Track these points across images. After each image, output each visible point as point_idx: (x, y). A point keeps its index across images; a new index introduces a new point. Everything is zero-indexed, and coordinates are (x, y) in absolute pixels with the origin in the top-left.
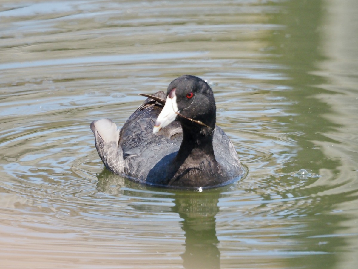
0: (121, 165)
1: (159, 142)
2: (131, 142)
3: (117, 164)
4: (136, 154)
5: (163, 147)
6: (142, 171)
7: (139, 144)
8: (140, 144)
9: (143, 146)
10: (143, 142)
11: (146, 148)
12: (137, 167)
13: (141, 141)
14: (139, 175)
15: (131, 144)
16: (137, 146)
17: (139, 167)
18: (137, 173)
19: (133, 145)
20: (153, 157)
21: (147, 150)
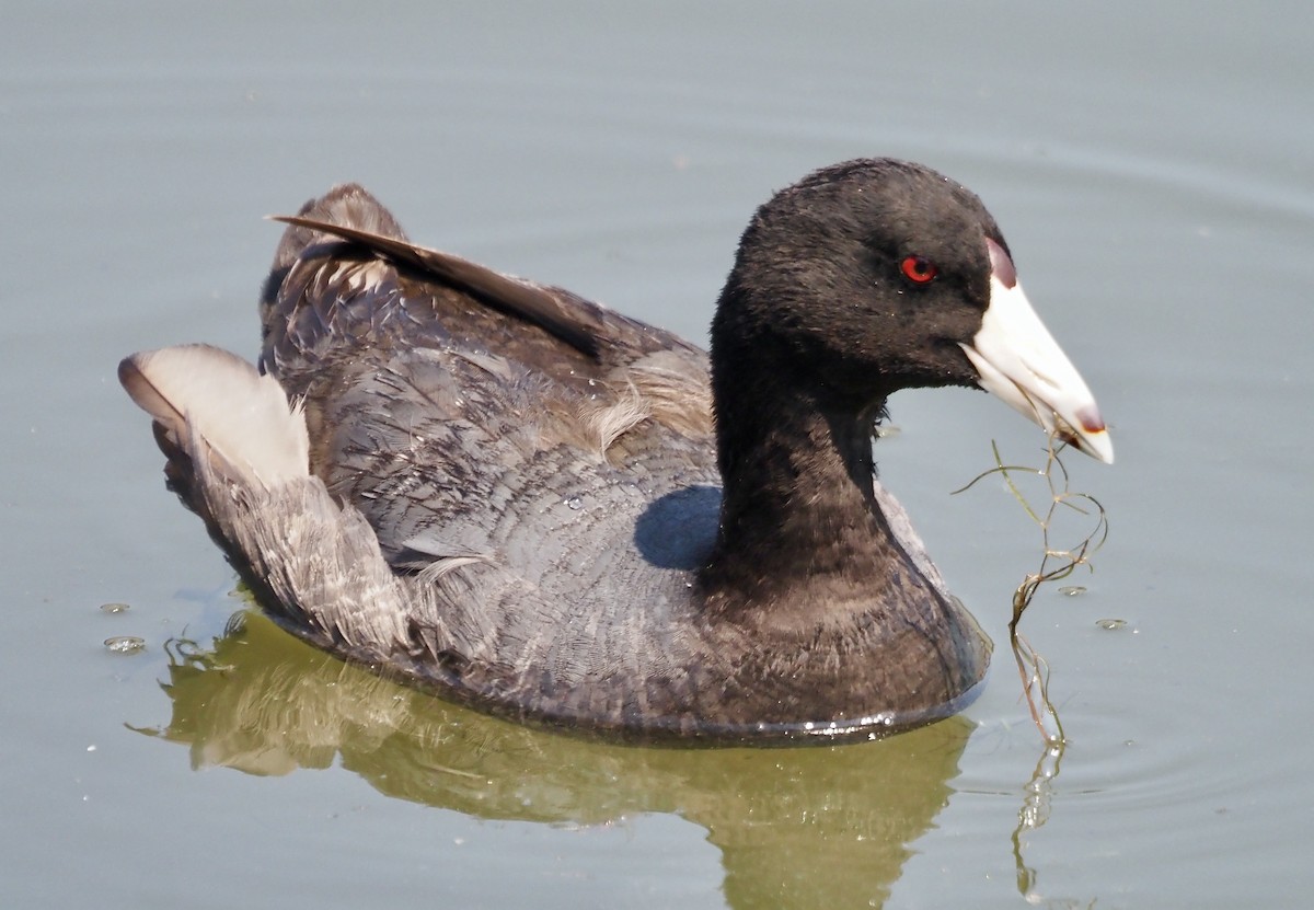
0: (382, 605)
1: (569, 484)
2: (415, 487)
3: (359, 601)
4: (469, 552)
5: (600, 509)
6: (533, 644)
7: (467, 500)
8: (474, 496)
9: (493, 508)
10: (484, 487)
11: (511, 520)
12: (501, 625)
13: (474, 484)
14: (519, 662)
15: (420, 501)
16: (462, 511)
17: (508, 619)
18: (506, 652)
19: (437, 504)
20: (566, 566)
21: (523, 531)
